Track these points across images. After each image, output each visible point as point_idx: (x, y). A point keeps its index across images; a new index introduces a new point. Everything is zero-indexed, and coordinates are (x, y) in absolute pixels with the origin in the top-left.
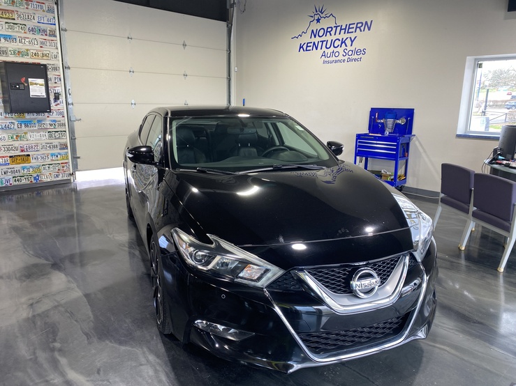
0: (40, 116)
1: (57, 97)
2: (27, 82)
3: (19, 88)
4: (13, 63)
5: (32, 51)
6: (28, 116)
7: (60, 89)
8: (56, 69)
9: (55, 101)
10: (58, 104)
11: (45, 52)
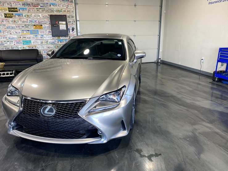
0: (66, 38)
1: (73, 30)
2: (59, 23)
3: (55, 26)
4: (56, 15)
5: (63, 10)
6: (61, 38)
7: (75, 26)
8: (73, 17)
9: (72, 31)
10: (74, 33)
11: (68, 10)
